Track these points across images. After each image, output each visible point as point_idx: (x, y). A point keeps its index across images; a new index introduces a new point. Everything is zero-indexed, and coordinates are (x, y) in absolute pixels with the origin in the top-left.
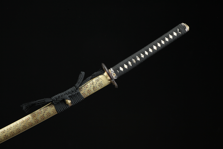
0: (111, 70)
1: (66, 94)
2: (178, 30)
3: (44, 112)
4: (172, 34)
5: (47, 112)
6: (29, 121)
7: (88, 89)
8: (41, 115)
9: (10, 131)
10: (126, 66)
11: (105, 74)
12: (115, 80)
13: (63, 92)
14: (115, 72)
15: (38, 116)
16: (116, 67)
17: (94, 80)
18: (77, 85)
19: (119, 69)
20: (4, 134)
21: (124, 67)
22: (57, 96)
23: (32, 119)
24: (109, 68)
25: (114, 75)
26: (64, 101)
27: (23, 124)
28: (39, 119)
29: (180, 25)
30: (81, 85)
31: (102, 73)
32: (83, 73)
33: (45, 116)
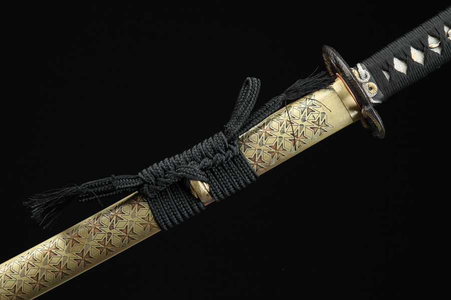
0: (361, 71)
1: (193, 159)
3: (111, 228)
5: (121, 225)
6: (55, 260)
7: (271, 141)
8: (100, 236)
10: (417, 56)
11: (339, 85)
12: (376, 106)
13: (180, 152)
14: (376, 77)
15: (89, 239)
16: (378, 58)
17: (295, 109)
18: (233, 126)
19: (389, 67)
21: (410, 58)
22: (157, 167)
23: (68, 251)
24: (352, 64)
25: (371, 88)
26: (183, 186)
27: (33, 271)
28: (94, 252)
30: (245, 127)
31: (325, 84)
32: (254, 83)
33: (116, 240)
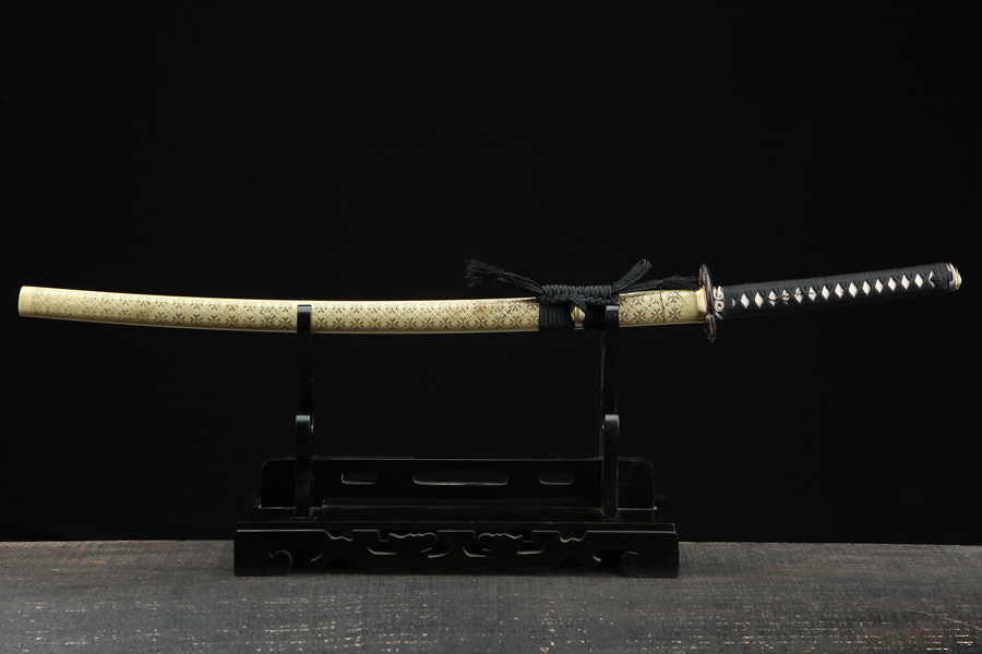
0: (719, 293)
1: (583, 293)
2: (931, 275)
3: (508, 312)
4: (911, 278)
5: (515, 313)
6: (463, 315)
7: (639, 307)
8: (498, 314)
9: (410, 316)
10: (759, 300)
11: (701, 293)
12: (717, 320)
13: (577, 285)
14: (727, 300)
15: (491, 313)
16: (734, 289)
17: (666, 294)
18: (619, 285)
19: (738, 298)
20: (392, 316)
21: (754, 298)
22: (556, 287)
23: (474, 313)
24: (715, 284)
25: (719, 305)
26: (567, 306)
27: (445, 315)
28: (490, 323)
29: (942, 264)
30: (625, 290)
31: (695, 286)
32: (647, 264)
33: (507, 322)
